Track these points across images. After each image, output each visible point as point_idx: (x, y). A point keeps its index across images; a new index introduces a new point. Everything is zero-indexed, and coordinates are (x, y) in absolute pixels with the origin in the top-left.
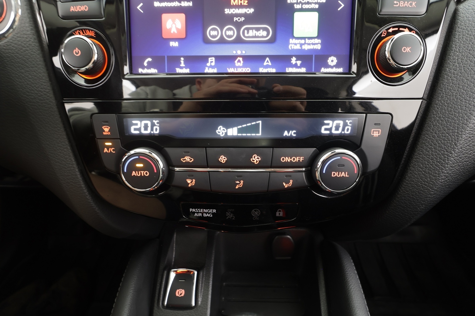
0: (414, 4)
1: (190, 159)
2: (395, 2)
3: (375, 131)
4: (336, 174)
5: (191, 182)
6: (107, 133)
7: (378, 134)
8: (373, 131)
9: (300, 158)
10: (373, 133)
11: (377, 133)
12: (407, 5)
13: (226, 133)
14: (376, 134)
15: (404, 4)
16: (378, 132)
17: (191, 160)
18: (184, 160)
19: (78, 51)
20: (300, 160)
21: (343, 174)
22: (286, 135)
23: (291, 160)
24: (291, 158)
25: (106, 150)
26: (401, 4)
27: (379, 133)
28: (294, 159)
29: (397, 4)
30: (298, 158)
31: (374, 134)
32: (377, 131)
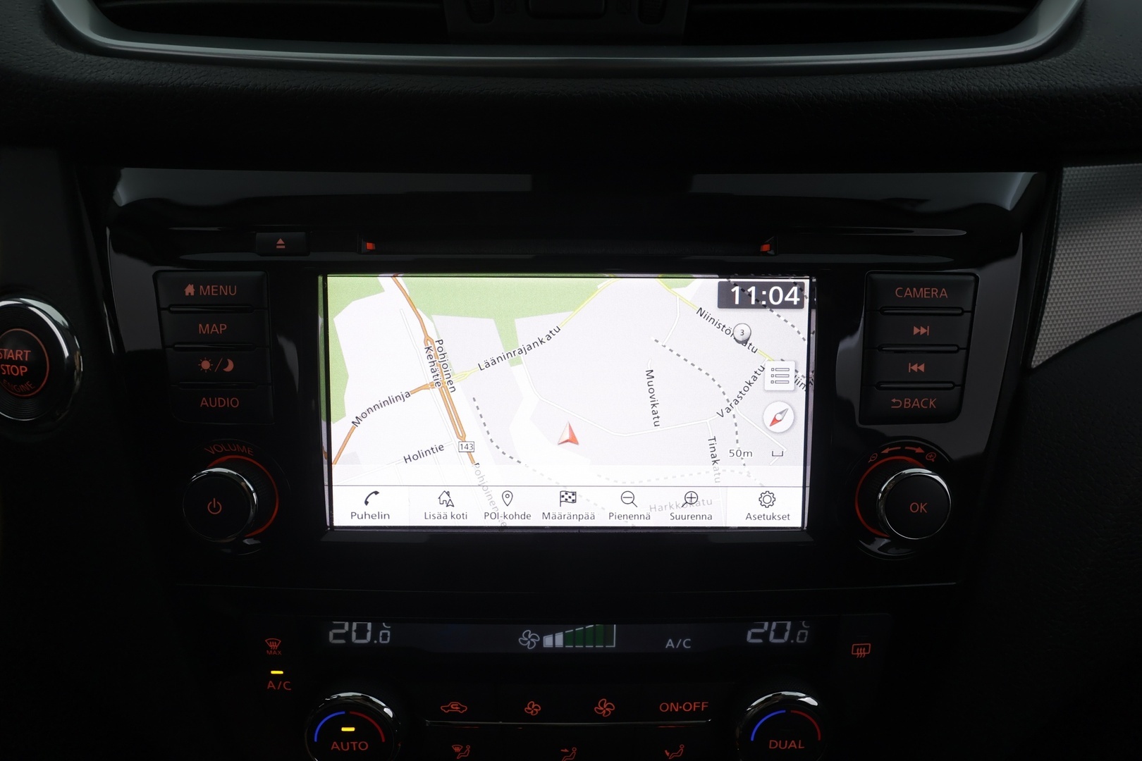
0: (931, 403)
1: (459, 706)
2: (894, 400)
3: (858, 646)
4: (778, 744)
5: (463, 751)
6: (275, 653)
7: (864, 654)
8: (856, 647)
9: (701, 705)
10: (855, 651)
11: (862, 652)
12: (918, 405)
13: (541, 643)
14: (861, 654)
15: (912, 403)
16: (864, 649)
17: (464, 708)
18: (446, 709)
19: (217, 505)
20: (701, 707)
21: (793, 744)
22: (670, 647)
23: (681, 707)
24: (681, 704)
25: (271, 685)
26: (905, 403)
27: (867, 651)
28: (687, 707)
29: (897, 404)
30: (697, 705)
31: (858, 654)
32: (863, 647)
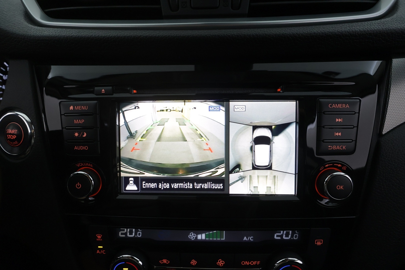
0: (344, 147)
1: (166, 261)
2: (329, 146)
3: (318, 241)
6: (100, 240)
7: (320, 244)
8: (317, 241)
9: (257, 262)
10: (317, 243)
11: (319, 243)
12: (339, 148)
13: (197, 238)
14: (319, 244)
15: (336, 148)
16: (320, 242)
17: (168, 262)
18: (162, 262)
19: (79, 185)
20: (257, 263)
22: (245, 240)
23: (249, 263)
24: (250, 262)
25: (98, 252)
26: (334, 147)
27: (321, 243)
28: (252, 263)
29: (331, 148)
30: (256, 262)
31: (318, 244)
32: (319, 241)
